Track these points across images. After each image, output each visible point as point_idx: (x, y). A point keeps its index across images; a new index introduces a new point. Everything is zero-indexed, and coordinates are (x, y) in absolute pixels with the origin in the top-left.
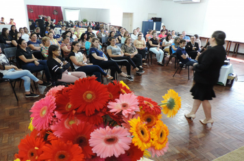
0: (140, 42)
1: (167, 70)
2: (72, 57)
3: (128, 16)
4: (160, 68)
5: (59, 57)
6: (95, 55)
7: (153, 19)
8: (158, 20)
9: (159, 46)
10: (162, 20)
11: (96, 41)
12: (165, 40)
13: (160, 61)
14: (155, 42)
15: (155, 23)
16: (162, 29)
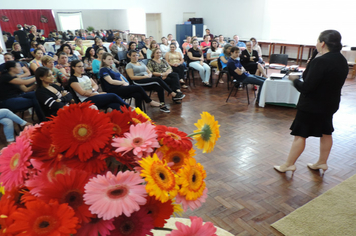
0: (174, 56)
1: (218, 93)
2: (73, 84)
3: (153, 17)
4: (207, 90)
6: (109, 79)
7: (190, 20)
8: (198, 22)
9: (202, 58)
10: (205, 21)
11: (108, 57)
12: (209, 51)
13: (207, 81)
14: (196, 53)
15: (194, 27)
16: (205, 33)
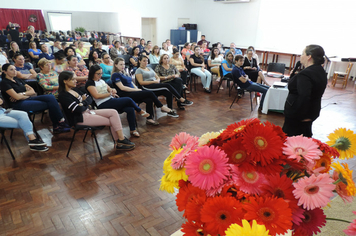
1: (218, 98)
2: (90, 88)
3: (148, 22)
4: (207, 96)
5: (74, 89)
6: (120, 85)
7: (185, 25)
8: (193, 28)
10: (198, 28)
13: (207, 87)
14: (198, 59)
15: (189, 33)
